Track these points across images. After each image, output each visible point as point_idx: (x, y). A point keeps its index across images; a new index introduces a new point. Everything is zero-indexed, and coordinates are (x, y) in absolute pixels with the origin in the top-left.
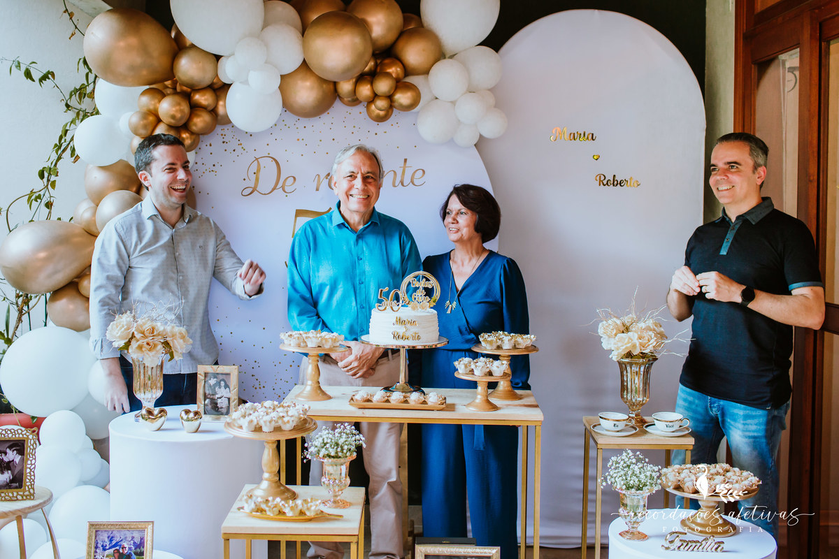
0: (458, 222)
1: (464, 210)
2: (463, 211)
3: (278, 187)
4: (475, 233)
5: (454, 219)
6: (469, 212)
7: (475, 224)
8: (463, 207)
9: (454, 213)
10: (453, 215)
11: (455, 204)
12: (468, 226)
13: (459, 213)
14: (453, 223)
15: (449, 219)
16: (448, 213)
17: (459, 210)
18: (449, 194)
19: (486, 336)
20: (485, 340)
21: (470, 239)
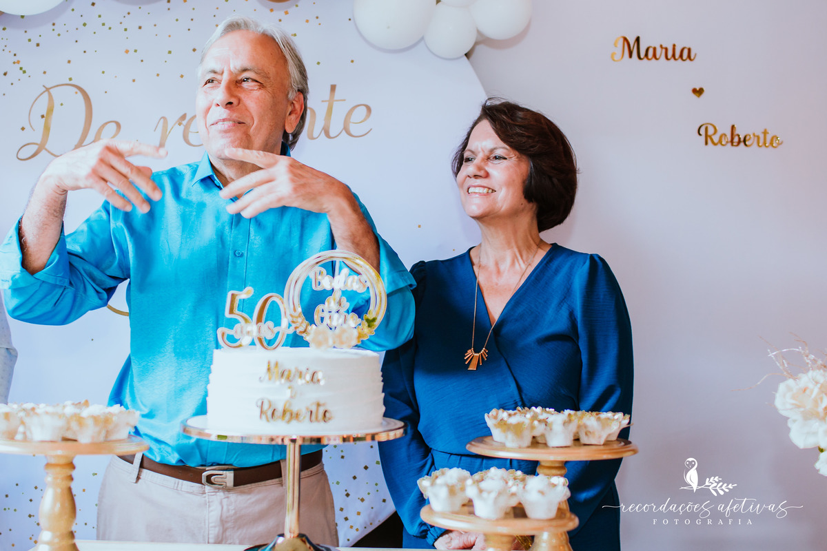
0: (487, 175)
1: (502, 149)
2: (499, 152)
3: (84, 144)
4: (524, 201)
5: (480, 168)
6: (513, 157)
7: (524, 182)
8: (502, 144)
9: (481, 156)
10: (477, 161)
11: (487, 139)
12: (509, 184)
13: (492, 157)
14: (476, 176)
15: (468, 169)
16: (468, 160)
17: (492, 151)
18: (471, 124)
19: (504, 414)
20: (502, 424)
21: (513, 213)
